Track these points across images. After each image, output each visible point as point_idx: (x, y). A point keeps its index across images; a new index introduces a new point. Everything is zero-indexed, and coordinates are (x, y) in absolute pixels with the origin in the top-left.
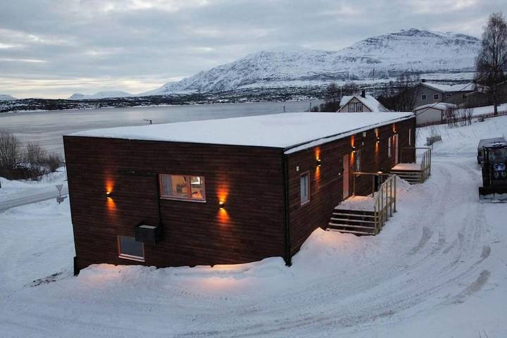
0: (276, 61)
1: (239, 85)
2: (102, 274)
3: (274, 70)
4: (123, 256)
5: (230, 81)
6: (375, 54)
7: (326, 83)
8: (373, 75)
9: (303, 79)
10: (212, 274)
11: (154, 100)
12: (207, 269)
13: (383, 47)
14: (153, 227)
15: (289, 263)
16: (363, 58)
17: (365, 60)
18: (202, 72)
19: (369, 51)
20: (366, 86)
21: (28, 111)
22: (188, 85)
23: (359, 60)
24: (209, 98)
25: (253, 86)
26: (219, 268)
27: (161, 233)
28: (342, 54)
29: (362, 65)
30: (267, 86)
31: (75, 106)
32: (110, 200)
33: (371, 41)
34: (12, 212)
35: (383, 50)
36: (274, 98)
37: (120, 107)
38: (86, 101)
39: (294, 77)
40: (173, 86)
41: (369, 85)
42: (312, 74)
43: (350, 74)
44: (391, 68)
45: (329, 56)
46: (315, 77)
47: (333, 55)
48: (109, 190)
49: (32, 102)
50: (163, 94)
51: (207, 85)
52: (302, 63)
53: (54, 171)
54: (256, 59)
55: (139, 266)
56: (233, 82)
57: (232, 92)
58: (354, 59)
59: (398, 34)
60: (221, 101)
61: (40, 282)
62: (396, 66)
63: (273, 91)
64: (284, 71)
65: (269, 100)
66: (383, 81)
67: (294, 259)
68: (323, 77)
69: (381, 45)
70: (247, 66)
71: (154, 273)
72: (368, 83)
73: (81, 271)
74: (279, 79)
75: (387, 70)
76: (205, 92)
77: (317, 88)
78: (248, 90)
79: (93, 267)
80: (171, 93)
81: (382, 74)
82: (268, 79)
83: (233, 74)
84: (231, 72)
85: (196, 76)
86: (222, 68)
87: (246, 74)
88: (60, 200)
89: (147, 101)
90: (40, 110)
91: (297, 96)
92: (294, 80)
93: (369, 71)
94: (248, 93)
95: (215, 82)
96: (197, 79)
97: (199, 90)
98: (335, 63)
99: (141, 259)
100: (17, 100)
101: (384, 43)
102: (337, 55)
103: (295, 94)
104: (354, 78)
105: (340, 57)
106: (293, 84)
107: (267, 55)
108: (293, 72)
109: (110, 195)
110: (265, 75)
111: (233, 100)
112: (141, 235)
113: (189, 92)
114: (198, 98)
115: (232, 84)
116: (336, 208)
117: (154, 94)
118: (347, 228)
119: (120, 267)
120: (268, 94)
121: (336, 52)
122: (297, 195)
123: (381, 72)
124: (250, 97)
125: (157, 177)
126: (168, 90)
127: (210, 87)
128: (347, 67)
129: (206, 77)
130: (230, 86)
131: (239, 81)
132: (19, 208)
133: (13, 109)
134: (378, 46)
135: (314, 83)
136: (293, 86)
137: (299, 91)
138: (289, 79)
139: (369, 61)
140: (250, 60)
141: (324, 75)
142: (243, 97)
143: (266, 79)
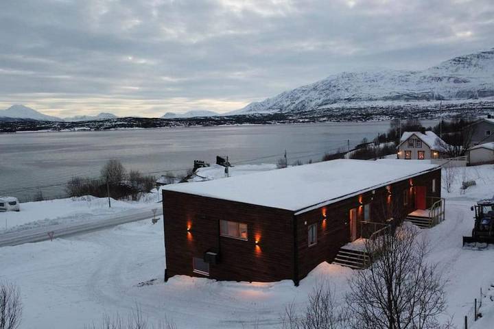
0: (358, 82)
1: (320, 106)
2: (182, 282)
3: (356, 90)
4: (196, 271)
5: (311, 101)
6: (463, 73)
7: (409, 103)
8: (460, 95)
9: (386, 99)
10: (250, 287)
11: (238, 119)
12: (247, 284)
13: (473, 66)
14: (215, 254)
15: (297, 284)
16: (450, 78)
17: (452, 80)
18: (285, 93)
19: (456, 70)
20: (452, 106)
21: (127, 128)
22: (271, 104)
23: (445, 80)
24: (291, 118)
25: (334, 106)
26: (255, 284)
27: (219, 259)
28: (428, 74)
29: (449, 85)
30: (348, 105)
31: (167, 124)
32: (189, 233)
33: (458, 60)
34: (119, 228)
35: (473, 68)
36: (354, 118)
37: (207, 125)
38: (177, 120)
39: (375, 98)
40: (256, 105)
41: (456, 106)
42: (394, 94)
43: (436, 94)
44: (480, 88)
45: (413, 75)
46: (398, 98)
47: (417, 75)
48: (189, 227)
49: (130, 121)
50: (247, 113)
51: (289, 105)
52: (385, 83)
53: (149, 192)
54: (337, 80)
55: (206, 279)
56: (314, 102)
57: (312, 111)
58: (440, 79)
59: (489, 53)
60: (301, 120)
61: (143, 284)
62: (486, 85)
63: (353, 111)
64: (366, 91)
65: (349, 120)
66: (471, 101)
67: (301, 282)
68: (406, 97)
69: (470, 64)
70: (328, 86)
71: (214, 284)
72: (454, 103)
73: (169, 279)
74: (360, 99)
75: (476, 90)
76: (286, 111)
77: (400, 108)
78: (329, 110)
79: (177, 277)
80: (255, 112)
81: (470, 95)
82: (349, 100)
83: (314, 95)
84: (312, 93)
85: (279, 96)
86: (304, 89)
87: (327, 95)
88: (155, 221)
89: (232, 120)
90: (137, 128)
91: (378, 116)
92: (376, 100)
93: (456, 91)
94: (329, 113)
95: (297, 102)
96: (279, 100)
97: (281, 110)
98: (419, 82)
99: (207, 274)
100: (118, 119)
101: (474, 62)
102: (422, 75)
103: (376, 114)
104: (439, 98)
105: (425, 77)
106: (374, 104)
107: (349, 76)
108: (375, 92)
109: (189, 231)
110: (347, 95)
111: (313, 120)
112: (207, 259)
113: (271, 112)
114: (280, 118)
115: (313, 104)
116: (342, 248)
117: (238, 114)
118: (347, 263)
119: (193, 278)
120: (349, 114)
121: (421, 72)
122: (305, 240)
123: (470, 92)
124: (330, 117)
125: (219, 221)
126: (251, 110)
127: (292, 107)
128: (432, 87)
129: (288, 97)
130: (311, 105)
131: (320, 102)
132: (124, 225)
133: (115, 127)
134: (466, 66)
135: (396, 103)
136: (374, 106)
137: (380, 111)
138: (371, 100)
139: (456, 81)
140: (332, 80)
141: (408, 95)
142: (323, 117)
143: (347, 99)
